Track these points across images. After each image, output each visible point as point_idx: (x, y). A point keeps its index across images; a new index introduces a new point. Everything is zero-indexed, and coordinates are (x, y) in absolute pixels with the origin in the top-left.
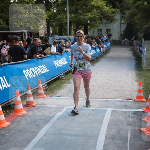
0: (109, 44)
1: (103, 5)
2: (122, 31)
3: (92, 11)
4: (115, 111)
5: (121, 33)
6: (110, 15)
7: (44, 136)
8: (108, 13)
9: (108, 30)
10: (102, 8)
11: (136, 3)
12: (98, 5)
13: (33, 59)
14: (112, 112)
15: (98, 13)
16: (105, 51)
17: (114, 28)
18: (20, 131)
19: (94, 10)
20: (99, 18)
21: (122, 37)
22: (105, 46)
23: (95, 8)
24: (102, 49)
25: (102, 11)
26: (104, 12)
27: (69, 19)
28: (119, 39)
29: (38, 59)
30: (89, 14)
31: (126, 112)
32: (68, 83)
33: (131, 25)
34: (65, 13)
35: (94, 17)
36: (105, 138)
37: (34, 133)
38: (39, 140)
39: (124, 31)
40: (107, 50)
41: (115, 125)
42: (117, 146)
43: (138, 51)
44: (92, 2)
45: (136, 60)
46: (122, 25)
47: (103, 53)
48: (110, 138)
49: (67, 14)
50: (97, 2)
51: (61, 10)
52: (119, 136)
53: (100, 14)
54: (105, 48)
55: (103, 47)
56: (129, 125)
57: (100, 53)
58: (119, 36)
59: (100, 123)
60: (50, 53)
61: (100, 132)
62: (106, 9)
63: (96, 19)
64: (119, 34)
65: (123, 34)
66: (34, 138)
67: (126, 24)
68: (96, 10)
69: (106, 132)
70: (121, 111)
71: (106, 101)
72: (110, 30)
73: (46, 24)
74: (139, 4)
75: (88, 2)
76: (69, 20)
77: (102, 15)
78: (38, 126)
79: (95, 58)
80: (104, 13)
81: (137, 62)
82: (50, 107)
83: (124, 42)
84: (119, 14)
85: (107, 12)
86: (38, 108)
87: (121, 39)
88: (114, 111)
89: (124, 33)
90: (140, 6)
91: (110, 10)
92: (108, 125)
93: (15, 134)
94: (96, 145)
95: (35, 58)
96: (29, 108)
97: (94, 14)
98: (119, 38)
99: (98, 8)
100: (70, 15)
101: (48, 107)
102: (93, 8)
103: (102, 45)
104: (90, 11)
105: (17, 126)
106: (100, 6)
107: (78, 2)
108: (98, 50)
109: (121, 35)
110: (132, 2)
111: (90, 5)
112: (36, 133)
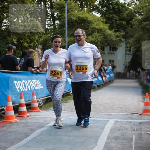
0: (112, 75)
1: (105, 28)
2: (127, 63)
3: (93, 34)
4: (119, 121)
5: (126, 65)
6: (113, 39)
7: (38, 136)
8: (112, 37)
9: (111, 62)
10: (104, 31)
11: (142, 24)
12: (100, 27)
13: (27, 72)
14: (115, 122)
15: (100, 36)
16: (108, 82)
17: (118, 59)
18: (11, 132)
19: (95, 33)
20: (101, 41)
21: (127, 69)
22: (108, 76)
23: (96, 31)
24: (104, 78)
25: (104, 34)
26: (107, 35)
27: (68, 42)
28: (124, 72)
29: (33, 73)
30: (90, 37)
31: (131, 122)
32: (65, 103)
33: (138, 55)
34: (63, 36)
35: (95, 40)
36: (107, 138)
37: (27, 134)
38: (33, 139)
39: (129, 63)
40: (110, 81)
41: (119, 130)
42: (121, 144)
43: (145, 82)
44: (93, 25)
45: (143, 88)
46: (127, 56)
47: (106, 83)
48: (113, 139)
49: (65, 37)
50: (98, 25)
51: (59, 32)
52: (123, 137)
53: (102, 37)
54: (108, 78)
55: (105, 77)
56: (134, 130)
57: (102, 81)
58: (124, 68)
59: (102, 128)
60: (46, 70)
61: (101, 134)
62: (109, 32)
63: (98, 42)
64: (124, 66)
65: (129, 66)
66: (27, 137)
67: (131, 54)
68: (98, 33)
69: (109, 134)
70: (126, 122)
71: (108, 114)
72: (113, 61)
73: (41, 52)
74: (145, 24)
75: (88, 24)
76: (68, 44)
77: (104, 39)
78: (31, 129)
79: (96, 85)
80: (106, 37)
81: (144, 90)
82: (45, 117)
83: (129, 74)
84: (124, 42)
85: (110, 36)
86: (31, 118)
87: (126, 71)
88: (117, 121)
89: (129, 64)
90: (147, 27)
91: (113, 33)
92: (111, 130)
93: (5, 134)
94: (97, 143)
95: (29, 71)
96: (21, 118)
97: (96, 38)
98: (124, 70)
99: (100, 30)
100: (69, 38)
101: (43, 117)
102: (95, 31)
103: (105, 75)
104: (91, 34)
105: (7, 129)
106: (102, 28)
107: (77, 25)
108: (100, 78)
109: (126, 67)
110: (137, 23)
111: (91, 28)
112: (29, 134)
